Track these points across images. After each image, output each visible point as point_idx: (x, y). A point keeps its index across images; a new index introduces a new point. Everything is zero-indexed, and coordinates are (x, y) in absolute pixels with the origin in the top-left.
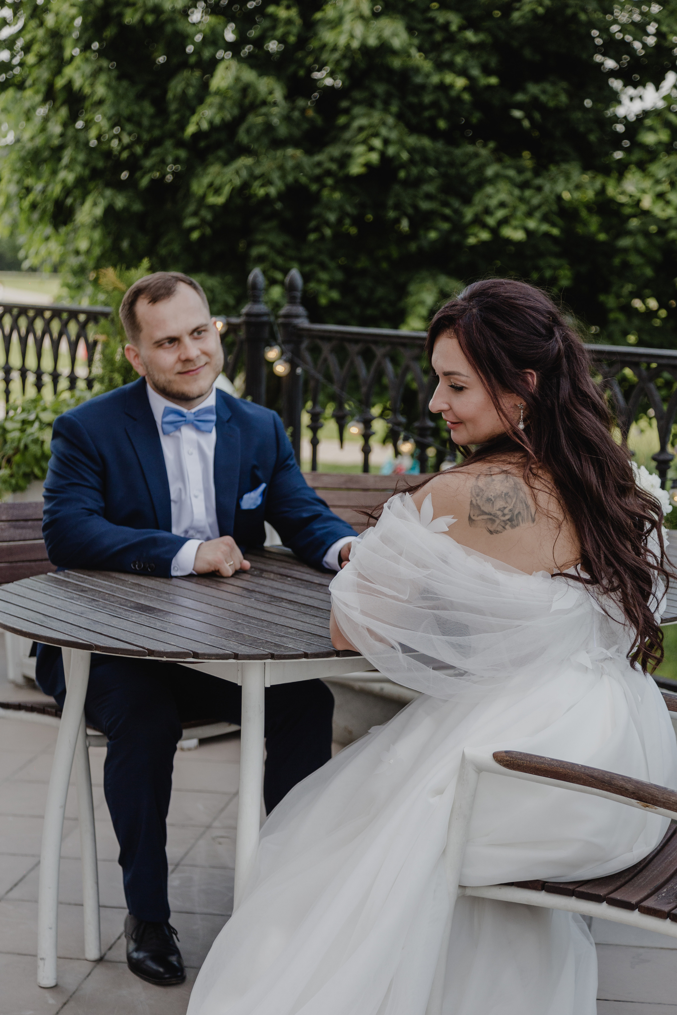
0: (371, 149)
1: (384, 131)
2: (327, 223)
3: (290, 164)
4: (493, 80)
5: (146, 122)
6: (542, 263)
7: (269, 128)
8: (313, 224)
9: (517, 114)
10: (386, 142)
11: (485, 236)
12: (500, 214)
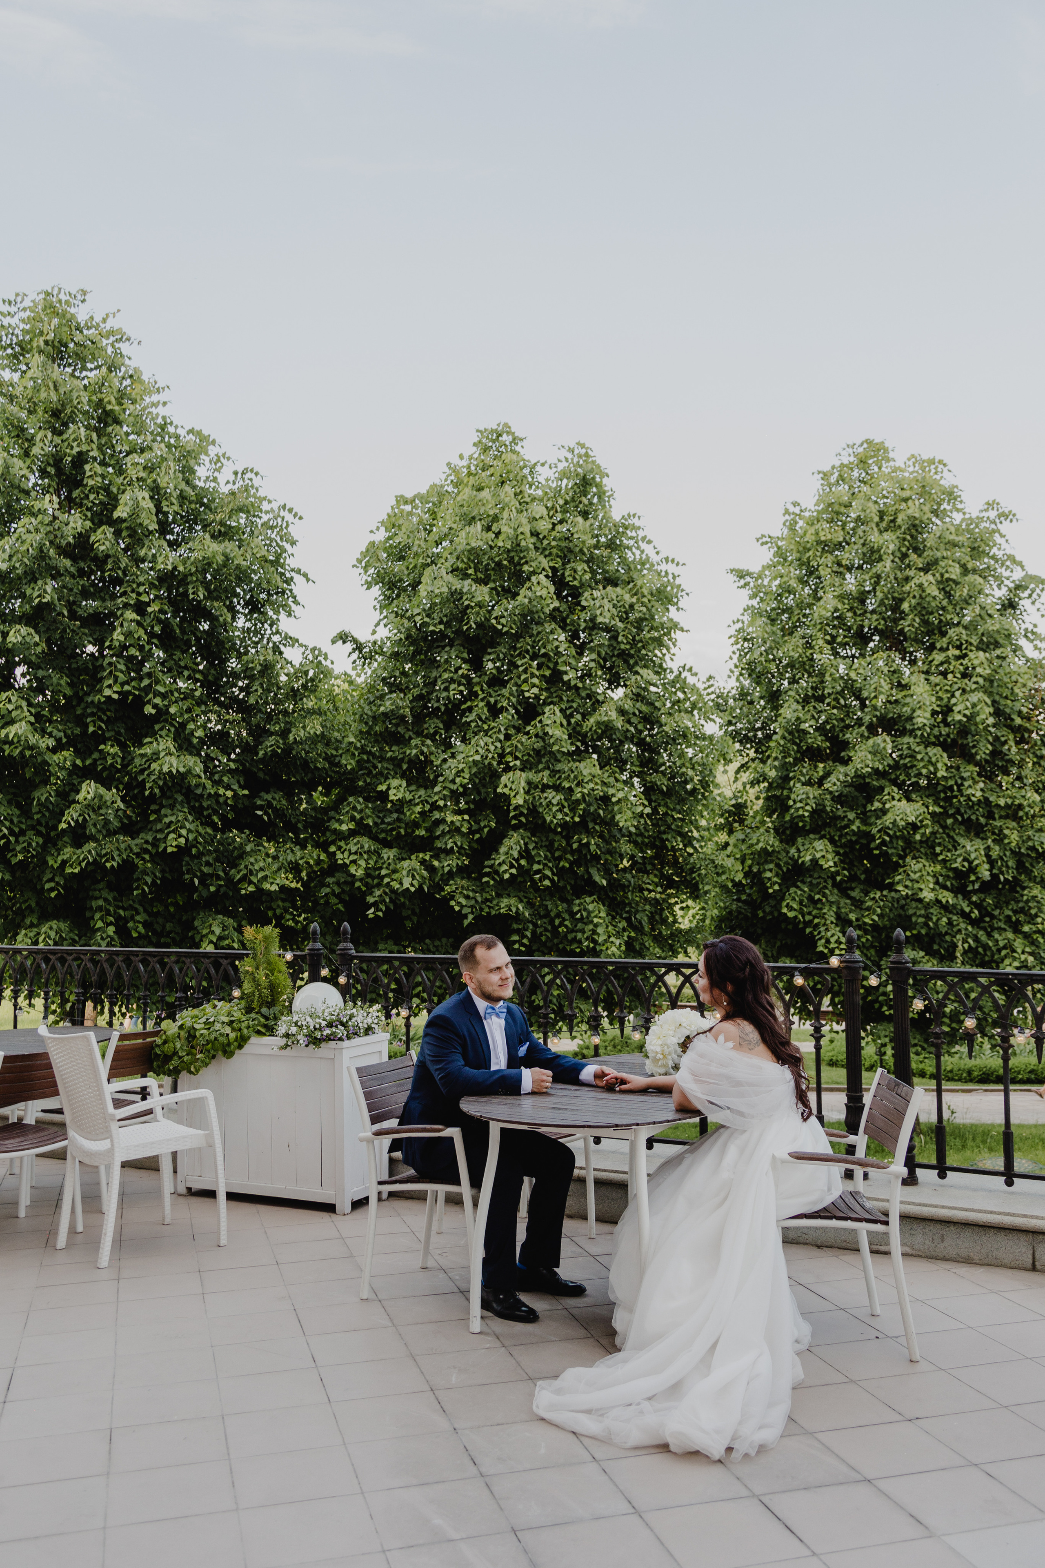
0: (180, 836)
1: (187, 825)
2: (146, 883)
3: (123, 846)
4: (246, 792)
5: (15, 820)
6: (274, 905)
7: (107, 822)
8: (135, 885)
9: (259, 813)
10: (189, 831)
11: (251, 888)
12: (261, 875)
